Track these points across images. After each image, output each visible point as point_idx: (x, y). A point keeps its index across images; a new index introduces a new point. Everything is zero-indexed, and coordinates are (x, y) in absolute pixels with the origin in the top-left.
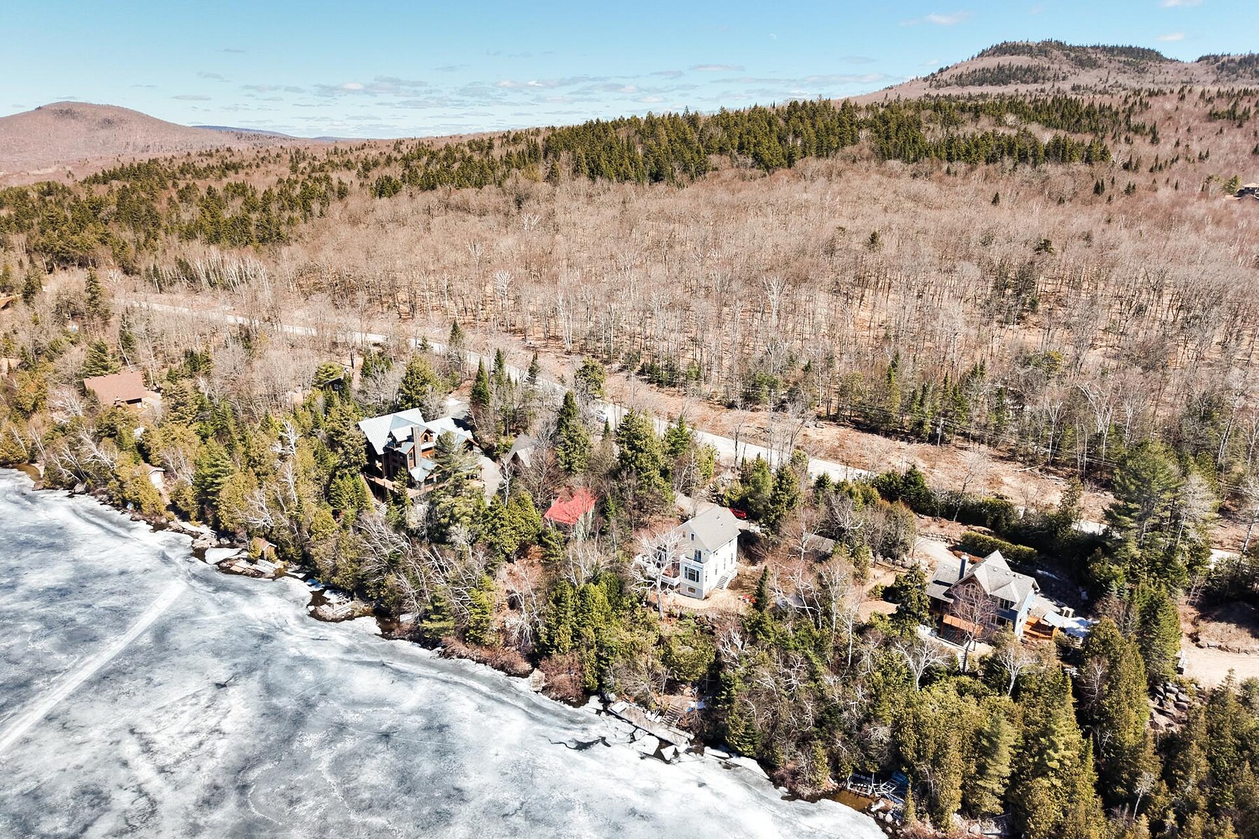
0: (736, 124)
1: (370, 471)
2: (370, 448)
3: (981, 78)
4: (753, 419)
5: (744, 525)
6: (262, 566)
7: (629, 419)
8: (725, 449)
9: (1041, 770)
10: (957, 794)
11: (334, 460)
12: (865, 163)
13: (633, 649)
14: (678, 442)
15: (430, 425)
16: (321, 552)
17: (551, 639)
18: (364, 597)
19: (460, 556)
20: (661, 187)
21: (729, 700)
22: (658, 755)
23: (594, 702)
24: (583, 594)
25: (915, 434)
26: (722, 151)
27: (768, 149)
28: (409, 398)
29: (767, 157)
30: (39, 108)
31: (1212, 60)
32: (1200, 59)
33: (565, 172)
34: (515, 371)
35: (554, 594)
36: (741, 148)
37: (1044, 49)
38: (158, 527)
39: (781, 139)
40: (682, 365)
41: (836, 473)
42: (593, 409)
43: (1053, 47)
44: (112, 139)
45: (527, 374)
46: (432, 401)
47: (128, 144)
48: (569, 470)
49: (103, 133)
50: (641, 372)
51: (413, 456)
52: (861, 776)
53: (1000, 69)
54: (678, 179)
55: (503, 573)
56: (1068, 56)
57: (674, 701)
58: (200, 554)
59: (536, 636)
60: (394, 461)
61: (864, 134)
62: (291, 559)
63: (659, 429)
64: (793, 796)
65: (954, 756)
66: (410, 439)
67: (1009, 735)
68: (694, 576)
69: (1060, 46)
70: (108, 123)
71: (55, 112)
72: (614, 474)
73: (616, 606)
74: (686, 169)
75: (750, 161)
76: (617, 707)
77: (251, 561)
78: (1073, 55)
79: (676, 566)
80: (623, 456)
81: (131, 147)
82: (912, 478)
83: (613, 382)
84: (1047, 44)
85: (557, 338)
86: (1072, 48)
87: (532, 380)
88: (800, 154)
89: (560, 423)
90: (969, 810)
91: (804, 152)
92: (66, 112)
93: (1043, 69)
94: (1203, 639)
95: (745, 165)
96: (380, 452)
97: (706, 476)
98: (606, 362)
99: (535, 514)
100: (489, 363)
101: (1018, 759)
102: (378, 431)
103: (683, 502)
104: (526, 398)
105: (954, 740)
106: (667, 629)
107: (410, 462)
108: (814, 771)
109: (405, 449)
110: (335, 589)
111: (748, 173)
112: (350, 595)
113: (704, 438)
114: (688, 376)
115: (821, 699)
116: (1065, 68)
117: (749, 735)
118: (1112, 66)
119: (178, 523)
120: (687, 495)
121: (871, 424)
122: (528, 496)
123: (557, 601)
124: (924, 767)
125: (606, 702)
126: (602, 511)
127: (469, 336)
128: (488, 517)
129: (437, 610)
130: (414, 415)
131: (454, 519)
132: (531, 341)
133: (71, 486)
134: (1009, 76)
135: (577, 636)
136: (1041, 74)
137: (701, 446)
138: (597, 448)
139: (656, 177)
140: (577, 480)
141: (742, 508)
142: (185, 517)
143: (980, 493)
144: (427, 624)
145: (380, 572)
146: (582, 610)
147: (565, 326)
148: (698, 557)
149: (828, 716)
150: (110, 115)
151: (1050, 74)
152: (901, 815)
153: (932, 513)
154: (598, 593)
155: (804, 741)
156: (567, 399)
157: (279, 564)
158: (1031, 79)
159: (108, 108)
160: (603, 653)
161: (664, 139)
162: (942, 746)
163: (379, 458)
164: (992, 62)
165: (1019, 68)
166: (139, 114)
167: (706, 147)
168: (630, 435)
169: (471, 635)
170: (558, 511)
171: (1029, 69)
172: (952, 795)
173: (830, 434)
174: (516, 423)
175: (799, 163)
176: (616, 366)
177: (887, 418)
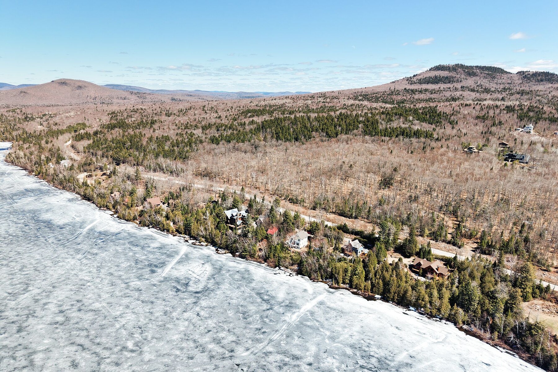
0: (322, 120)
1: (227, 223)
2: (227, 217)
3: (428, 81)
4: (315, 212)
5: (309, 235)
6: (202, 243)
7: (285, 212)
8: (307, 219)
9: (355, 275)
10: (342, 280)
11: (218, 220)
12: (359, 137)
13: (285, 258)
14: (296, 217)
15: (240, 212)
16: (217, 240)
17: (269, 256)
18: (228, 249)
19: (250, 240)
20: (297, 143)
21: (303, 265)
22: (290, 275)
23: (277, 268)
24: (276, 247)
25: (350, 217)
26: (317, 130)
27: (330, 130)
28: (234, 206)
29: (330, 133)
30: (53, 81)
31: (522, 73)
32: (518, 73)
33: (269, 137)
34: (258, 200)
35: (270, 247)
36: (322, 130)
37: (455, 68)
38: (174, 236)
39: (335, 127)
40: (299, 198)
41: (330, 224)
42: (277, 209)
43: (458, 67)
44: (81, 94)
45: (262, 200)
46: (240, 207)
47: (88, 96)
48: (272, 223)
49: (78, 91)
50: (289, 200)
51: (237, 219)
52: (326, 278)
53: (436, 77)
54: (303, 140)
55: (258, 245)
56: (464, 71)
57: (293, 267)
58: (187, 241)
59: (266, 256)
60: (232, 220)
61: (360, 126)
62: (209, 242)
63: (293, 214)
64: (314, 281)
65: (341, 272)
66: (236, 215)
67: (350, 269)
68: (298, 244)
69: (462, 66)
70: (80, 87)
71: (59, 83)
72: (282, 224)
73: (282, 250)
74: (305, 137)
75: (325, 134)
76: (282, 268)
77: (200, 243)
78: (466, 70)
79: (295, 242)
80: (284, 220)
81: (89, 97)
82: (345, 226)
83: (282, 202)
84: (457, 65)
85: (268, 190)
86: (467, 67)
87: (263, 202)
88: (340, 133)
89: (270, 212)
90: (344, 283)
91: (341, 132)
92: (63, 83)
93: (453, 77)
94: (392, 256)
95: (323, 136)
96: (229, 218)
97: (302, 225)
98: (280, 197)
99: (265, 232)
100: (253, 198)
101: (352, 273)
102: (229, 214)
103: (296, 230)
104: (261, 206)
105: (341, 270)
106: (292, 254)
107: (236, 221)
108: (318, 277)
109: (235, 218)
110: (221, 248)
111: (324, 139)
112: (224, 249)
113: (302, 216)
114: (301, 201)
115: (320, 264)
116: (463, 76)
117: (307, 272)
118: (482, 75)
119: (178, 235)
120: (298, 229)
121: (342, 214)
122: (263, 228)
123: (270, 248)
124: (336, 275)
125: (280, 268)
126: (280, 231)
127: (246, 189)
128: (256, 233)
129: (245, 250)
130: (236, 210)
131: (249, 232)
132: (261, 191)
133: (148, 226)
134: (439, 80)
135: (274, 255)
136: (452, 80)
137: (301, 218)
138: (278, 218)
139: (296, 139)
140: (274, 224)
141: (310, 232)
142: (180, 233)
143: (358, 229)
144: (243, 253)
145: (232, 244)
146: (275, 250)
147: (270, 187)
148: (299, 240)
149: (320, 267)
150: (80, 84)
151: (455, 80)
152: (332, 284)
153: (349, 233)
154: (279, 247)
155: (316, 272)
156: (272, 207)
157: (206, 243)
158: (448, 81)
159: (80, 81)
160: (280, 258)
161: (299, 126)
162: (339, 271)
163: (229, 219)
164: (433, 74)
165: (443, 77)
166: (92, 84)
167: (312, 129)
168: (286, 215)
169: (252, 256)
170: (269, 232)
171: (447, 77)
172: (341, 280)
173: (332, 216)
174: (259, 212)
175: (339, 136)
176: (283, 198)
177: (345, 213)
